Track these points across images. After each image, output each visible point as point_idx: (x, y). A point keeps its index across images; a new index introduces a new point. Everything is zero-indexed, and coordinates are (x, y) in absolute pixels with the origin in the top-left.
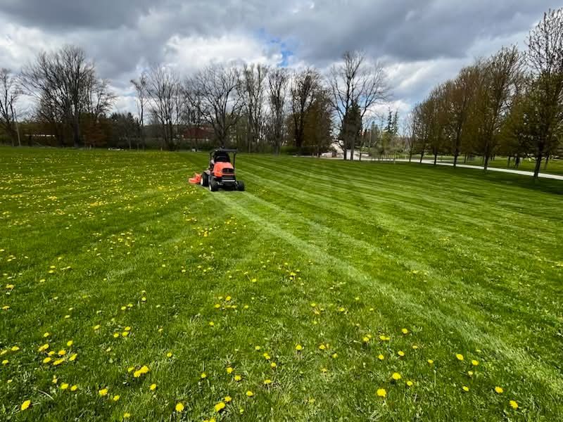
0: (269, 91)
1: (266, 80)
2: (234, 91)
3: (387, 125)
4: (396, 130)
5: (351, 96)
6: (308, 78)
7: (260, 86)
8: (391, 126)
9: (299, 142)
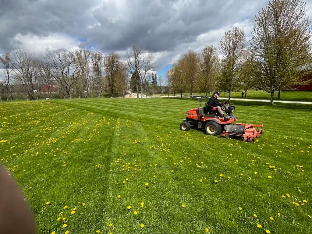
0: (92, 64)
1: (90, 60)
2: (72, 64)
3: (152, 80)
4: (156, 82)
5: (138, 67)
6: (113, 58)
7: (86, 62)
8: (154, 81)
9: (112, 90)
